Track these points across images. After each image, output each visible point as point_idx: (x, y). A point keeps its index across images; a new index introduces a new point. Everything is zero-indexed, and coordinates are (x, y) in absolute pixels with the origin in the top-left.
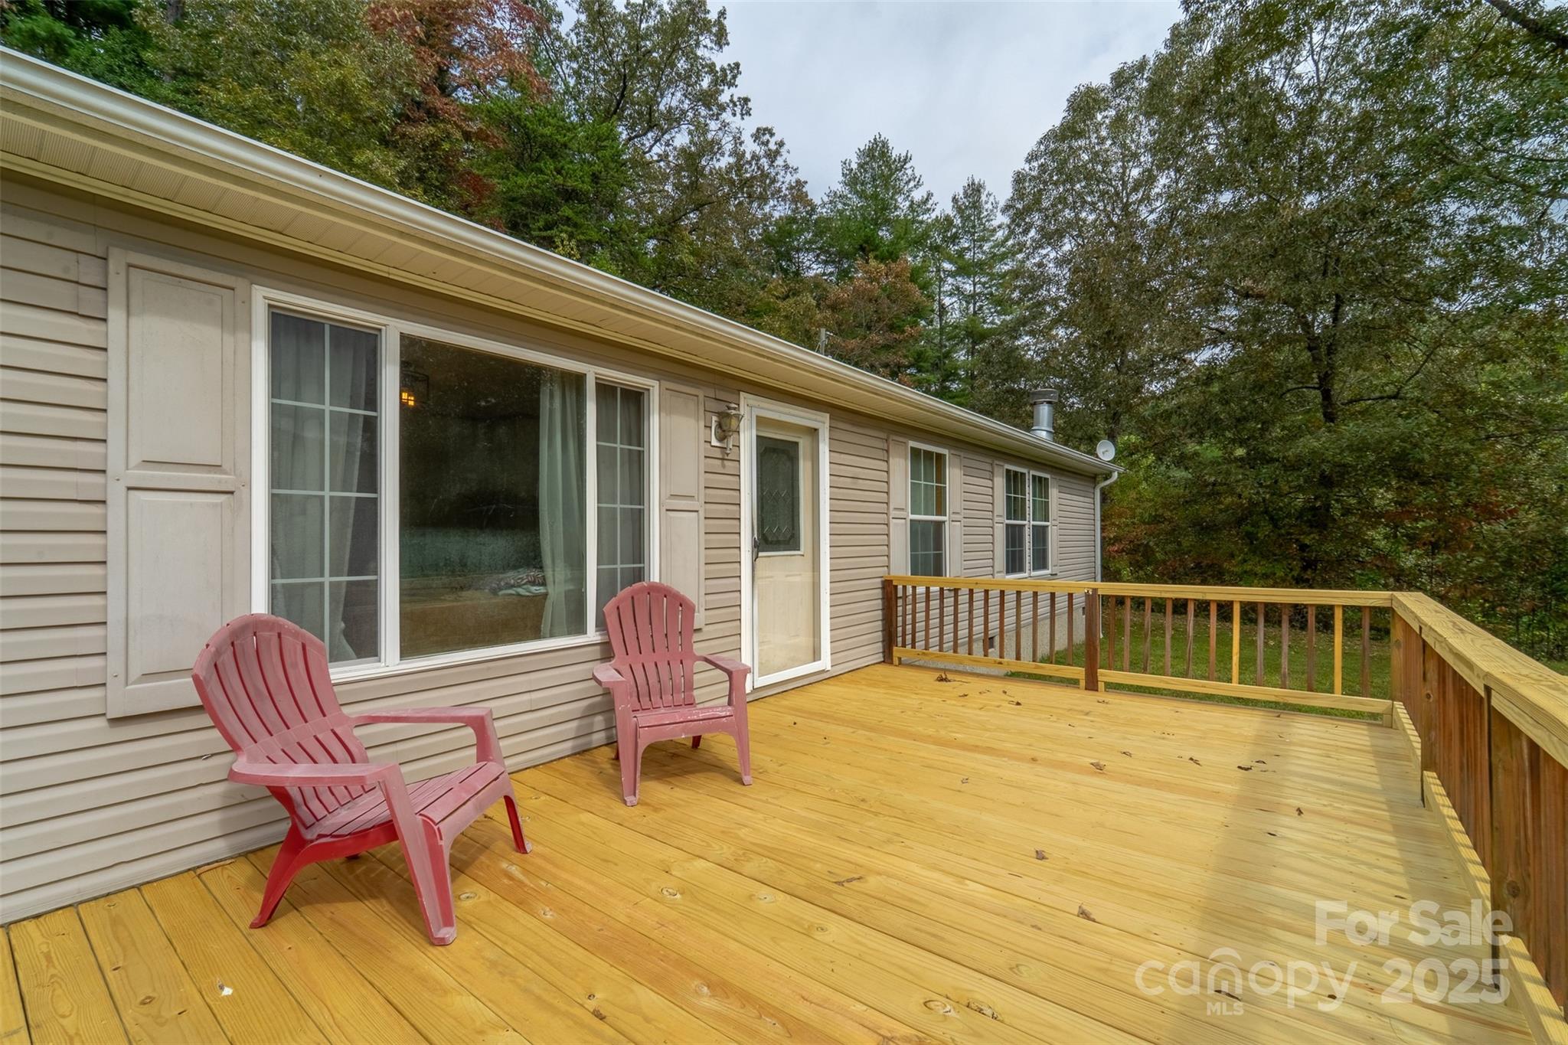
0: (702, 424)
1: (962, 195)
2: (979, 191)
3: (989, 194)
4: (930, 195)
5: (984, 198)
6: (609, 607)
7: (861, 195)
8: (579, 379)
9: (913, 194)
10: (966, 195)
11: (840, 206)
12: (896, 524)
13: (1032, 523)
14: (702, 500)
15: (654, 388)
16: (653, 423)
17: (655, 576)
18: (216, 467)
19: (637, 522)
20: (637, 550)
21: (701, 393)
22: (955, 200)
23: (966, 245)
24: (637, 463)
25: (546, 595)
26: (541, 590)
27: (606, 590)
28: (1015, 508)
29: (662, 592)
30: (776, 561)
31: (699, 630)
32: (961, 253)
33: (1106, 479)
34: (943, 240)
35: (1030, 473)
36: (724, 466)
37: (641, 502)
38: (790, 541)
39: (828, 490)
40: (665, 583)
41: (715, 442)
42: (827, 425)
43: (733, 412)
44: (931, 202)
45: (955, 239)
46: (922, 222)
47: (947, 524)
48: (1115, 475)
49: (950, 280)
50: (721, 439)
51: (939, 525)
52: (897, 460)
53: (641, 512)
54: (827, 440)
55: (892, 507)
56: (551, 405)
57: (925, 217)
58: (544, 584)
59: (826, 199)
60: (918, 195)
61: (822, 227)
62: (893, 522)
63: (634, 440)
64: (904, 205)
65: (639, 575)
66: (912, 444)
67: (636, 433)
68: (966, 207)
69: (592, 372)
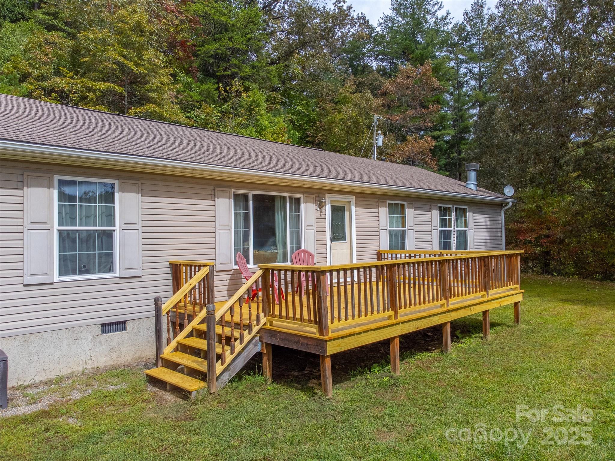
0: (315, 204)
1: (470, 11)
2: (482, 7)
3: (488, 9)
4: (448, 14)
5: (485, 11)
6: (293, 256)
7: (404, 16)
8: (284, 198)
9: (437, 13)
10: (473, 11)
11: (390, 25)
12: (382, 232)
13: (456, 229)
14: (315, 226)
15: (302, 196)
16: (303, 206)
17: (303, 248)
18: (227, 225)
19: (298, 233)
20: (299, 241)
21: (314, 196)
22: (466, 13)
23: (475, 42)
24: (298, 217)
25: (277, 253)
26: (276, 251)
27: (292, 252)
28: (445, 223)
29: (306, 252)
30: (338, 244)
31: (315, 264)
32: (471, 47)
33: (506, 206)
34: (460, 39)
35: (453, 207)
36: (321, 216)
37: (299, 228)
38: (343, 238)
39: (355, 221)
40: (306, 249)
41: (318, 210)
42: (354, 199)
43: (324, 201)
44: (449, 17)
45: (466, 39)
46: (443, 31)
47: (407, 231)
48: (511, 204)
49: (464, 65)
50: (320, 208)
51: (404, 231)
52: (382, 208)
53: (299, 230)
54: (354, 204)
55: (380, 226)
56: (278, 204)
57: (446, 28)
58: (277, 250)
59: (381, 21)
60: (441, 14)
61: (378, 40)
62: (381, 231)
63: (297, 211)
64: (431, 20)
65: (299, 248)
66: (389, 202)
67: (298, 210)
68: (473, 18)
69: (287, 195)
